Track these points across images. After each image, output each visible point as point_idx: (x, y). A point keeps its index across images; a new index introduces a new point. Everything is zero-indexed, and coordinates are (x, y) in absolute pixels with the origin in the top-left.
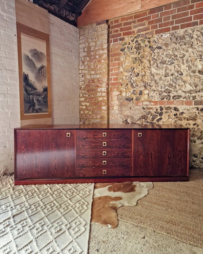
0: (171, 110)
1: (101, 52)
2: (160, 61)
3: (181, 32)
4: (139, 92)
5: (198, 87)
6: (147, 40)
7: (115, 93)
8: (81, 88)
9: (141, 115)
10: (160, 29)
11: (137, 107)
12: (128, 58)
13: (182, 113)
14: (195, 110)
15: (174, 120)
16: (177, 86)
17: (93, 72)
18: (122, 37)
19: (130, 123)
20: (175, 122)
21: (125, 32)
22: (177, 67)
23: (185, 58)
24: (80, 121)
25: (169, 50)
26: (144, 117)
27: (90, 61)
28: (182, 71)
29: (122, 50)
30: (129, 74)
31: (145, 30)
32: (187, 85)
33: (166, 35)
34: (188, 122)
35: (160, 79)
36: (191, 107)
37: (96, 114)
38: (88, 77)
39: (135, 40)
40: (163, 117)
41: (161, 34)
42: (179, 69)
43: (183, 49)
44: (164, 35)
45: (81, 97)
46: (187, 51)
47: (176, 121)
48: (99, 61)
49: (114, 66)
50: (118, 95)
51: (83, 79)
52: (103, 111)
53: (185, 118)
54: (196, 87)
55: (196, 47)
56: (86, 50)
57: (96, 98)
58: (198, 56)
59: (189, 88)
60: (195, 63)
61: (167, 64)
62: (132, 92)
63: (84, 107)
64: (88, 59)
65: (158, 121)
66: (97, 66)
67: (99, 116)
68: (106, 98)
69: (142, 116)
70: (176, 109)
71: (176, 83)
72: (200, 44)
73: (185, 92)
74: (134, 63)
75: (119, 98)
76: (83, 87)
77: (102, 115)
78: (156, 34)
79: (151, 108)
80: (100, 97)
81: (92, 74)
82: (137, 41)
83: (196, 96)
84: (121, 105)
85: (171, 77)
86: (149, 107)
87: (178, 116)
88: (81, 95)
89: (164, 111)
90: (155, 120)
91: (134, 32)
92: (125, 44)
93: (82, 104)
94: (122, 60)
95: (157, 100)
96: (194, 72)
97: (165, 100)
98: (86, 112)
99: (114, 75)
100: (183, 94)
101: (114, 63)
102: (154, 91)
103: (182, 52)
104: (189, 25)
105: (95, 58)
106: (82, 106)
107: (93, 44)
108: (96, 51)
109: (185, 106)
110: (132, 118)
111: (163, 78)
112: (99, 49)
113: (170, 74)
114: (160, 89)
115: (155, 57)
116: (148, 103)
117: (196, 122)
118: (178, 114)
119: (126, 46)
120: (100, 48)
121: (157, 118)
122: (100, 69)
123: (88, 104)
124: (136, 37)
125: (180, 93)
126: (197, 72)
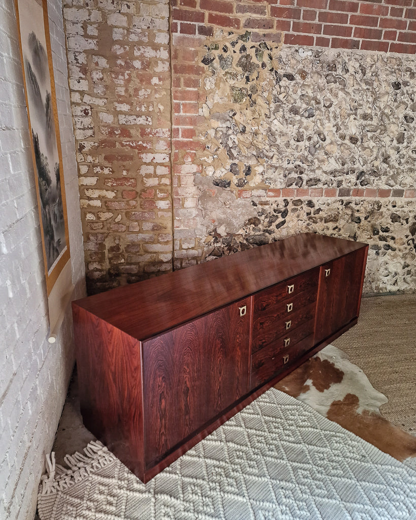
0: (303, 205)
1: (150, 53)
2: (291, 106)
3: (330, 53)
4: (243, 169)
5: (346, 166)
6: (266, 52)
7: (188, 168)
8: (82, 147)
9: (247, 218)
10: (296, 33)
11: (240, 201)
12: (222, 85)
13: (320, 210)
14: (338, 205)
15: (305, 224)
16: (316, 161)
17: (125, 108)
18: (206, 24)
19: (223, 234)
20: (306, 228)
21: (214, 13)
22: (319, 125)
23: (332, 109)
24: (87, 239)
25: (309, 86)
26: (254, 221)
27: (113, 71)
28: (326, 133)
29: (206, 61)
30: (224, 125)
31: (264, 27)
32: (332, 160)
33: (306, 53)
34: (326, 224)
35: (288, 145)
36: (333, 199)
37: (141, 221)
38: (107, 118)
39: (240, 43)
40: (287, 218)
41: (296, 47)
42: (322, 129)
43: (331, 90)
44: (301, 50)
45: (85, 176)
46: (336, 96)
47: (308, 224)
48: (145, 79)
49: (184, 99)
50: (194, 174)
51: (87, 121)
52: (160, 213)
53: (321, 219)
54: (343, 165)
55: (350, 90)
56: (92, 30)
57: (139, 179)
58: (351, 110)
59: (333, 165)
60: (347, 121)
61: (302, 115)
62: (228, 167)
63: (98, 203)
64: (103, 62)
65: (278, 226)
66: (136, 90)
67: (148, 226)
68: (166, 181)
69: (249, 220)
70: (310, 204)
71: (313, 155)
72: (356, 87)
73: (326, 172)
74: (236, 101)
75: (197, 181)
76: (88, 146)
77: (158, 221)
78: (285, 43)
79: (266, 203)
80: (148, 176)
81: (121, 112)
82: (243, 49)
83: (342, 181)
84: (203, 197)
85: (307, 143)
86: (263, 199)
87: (312, 215)
88: (84, 170)
89: (290, 207)
90: (274, 224)
91: (237, 21)
92: (216, 48)
93: (89, 193)
94: (208, 87)
95: (279, 186)
96: (343, 137)
97: (294, 186)
98: (105, 216)
99: (184, 123)
100: (324, 177)
101: (185, 92)
102: (276, 168)
103: (328, 95)
104: (345, 44)
105: (129, 66)
106: (90, 199)
107: (117, 20)
108: (133, 45)
109: (324, 199)
110: (229, 224)
111: (292, 142)
112: (140, 43)
113: (305, 137)
114: (285, 165)
115: (281, 97)
116: (261, 192)
117: (338, 224)
118: (312, 213)
119: (216, 53)
120: (146, 39)
121: (277, 222)
122: (148, 101)
123: (110, 195)
124: (242, 37)
125: (319, 174)
126: (348, 137)
